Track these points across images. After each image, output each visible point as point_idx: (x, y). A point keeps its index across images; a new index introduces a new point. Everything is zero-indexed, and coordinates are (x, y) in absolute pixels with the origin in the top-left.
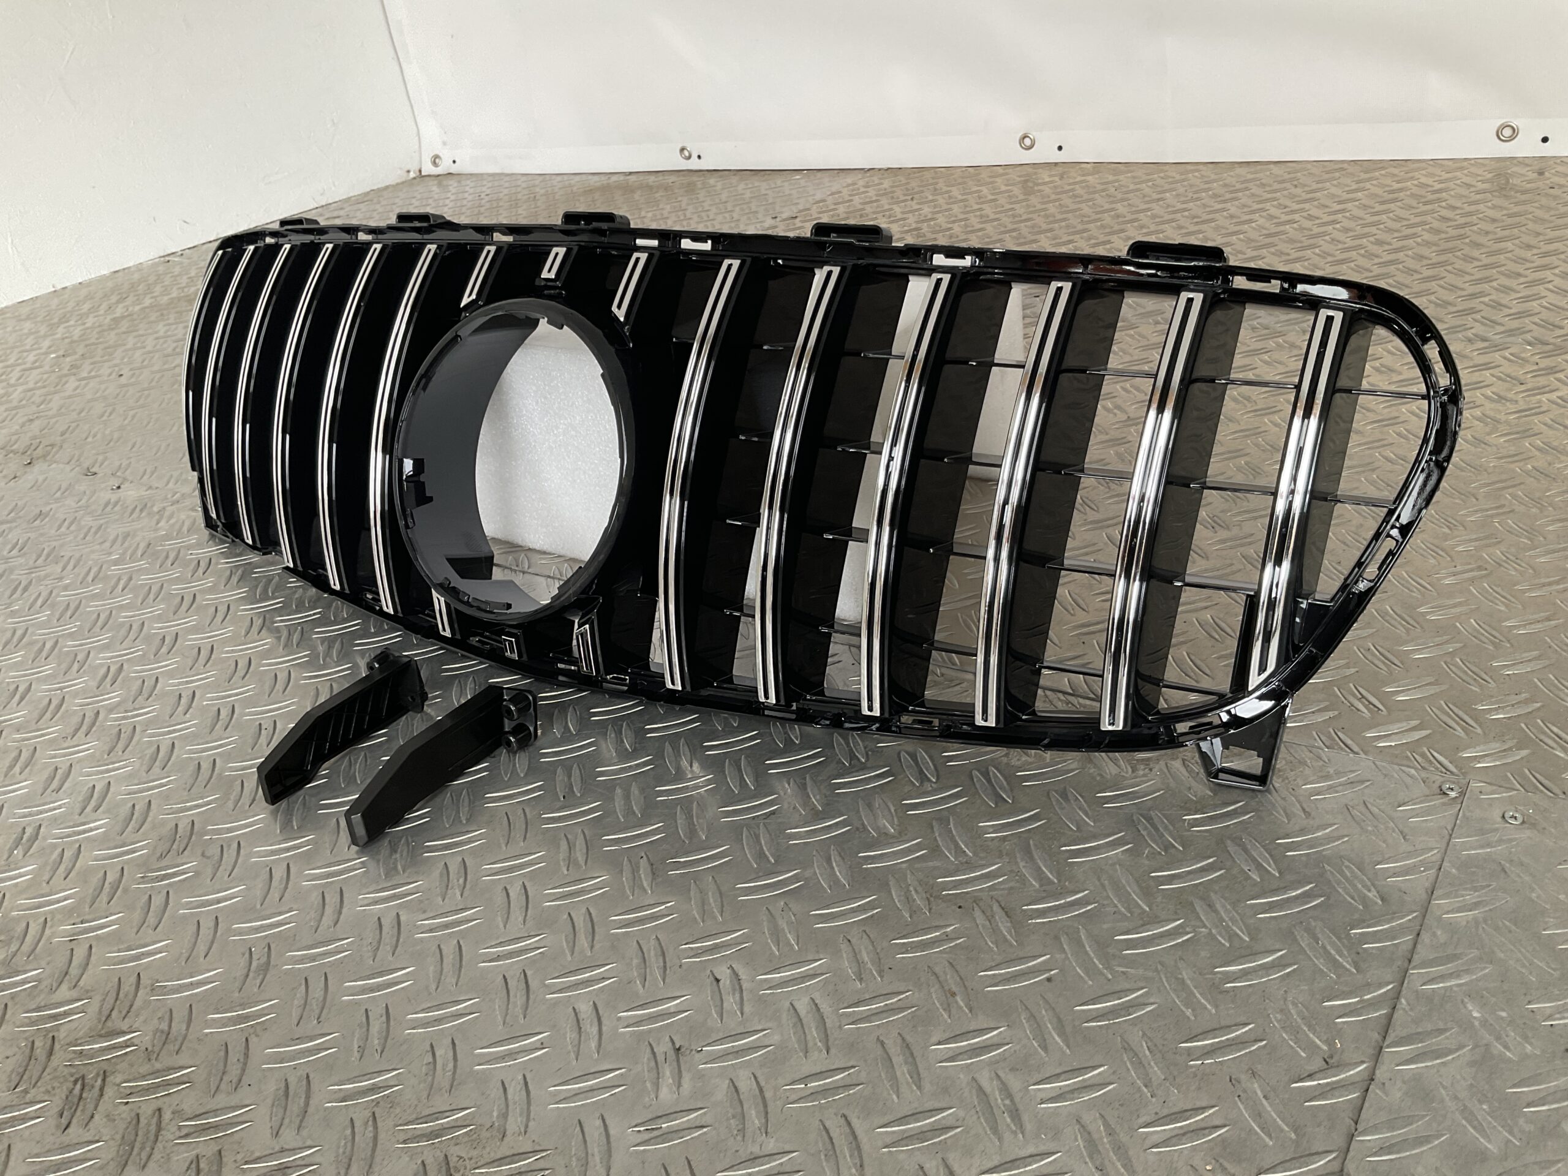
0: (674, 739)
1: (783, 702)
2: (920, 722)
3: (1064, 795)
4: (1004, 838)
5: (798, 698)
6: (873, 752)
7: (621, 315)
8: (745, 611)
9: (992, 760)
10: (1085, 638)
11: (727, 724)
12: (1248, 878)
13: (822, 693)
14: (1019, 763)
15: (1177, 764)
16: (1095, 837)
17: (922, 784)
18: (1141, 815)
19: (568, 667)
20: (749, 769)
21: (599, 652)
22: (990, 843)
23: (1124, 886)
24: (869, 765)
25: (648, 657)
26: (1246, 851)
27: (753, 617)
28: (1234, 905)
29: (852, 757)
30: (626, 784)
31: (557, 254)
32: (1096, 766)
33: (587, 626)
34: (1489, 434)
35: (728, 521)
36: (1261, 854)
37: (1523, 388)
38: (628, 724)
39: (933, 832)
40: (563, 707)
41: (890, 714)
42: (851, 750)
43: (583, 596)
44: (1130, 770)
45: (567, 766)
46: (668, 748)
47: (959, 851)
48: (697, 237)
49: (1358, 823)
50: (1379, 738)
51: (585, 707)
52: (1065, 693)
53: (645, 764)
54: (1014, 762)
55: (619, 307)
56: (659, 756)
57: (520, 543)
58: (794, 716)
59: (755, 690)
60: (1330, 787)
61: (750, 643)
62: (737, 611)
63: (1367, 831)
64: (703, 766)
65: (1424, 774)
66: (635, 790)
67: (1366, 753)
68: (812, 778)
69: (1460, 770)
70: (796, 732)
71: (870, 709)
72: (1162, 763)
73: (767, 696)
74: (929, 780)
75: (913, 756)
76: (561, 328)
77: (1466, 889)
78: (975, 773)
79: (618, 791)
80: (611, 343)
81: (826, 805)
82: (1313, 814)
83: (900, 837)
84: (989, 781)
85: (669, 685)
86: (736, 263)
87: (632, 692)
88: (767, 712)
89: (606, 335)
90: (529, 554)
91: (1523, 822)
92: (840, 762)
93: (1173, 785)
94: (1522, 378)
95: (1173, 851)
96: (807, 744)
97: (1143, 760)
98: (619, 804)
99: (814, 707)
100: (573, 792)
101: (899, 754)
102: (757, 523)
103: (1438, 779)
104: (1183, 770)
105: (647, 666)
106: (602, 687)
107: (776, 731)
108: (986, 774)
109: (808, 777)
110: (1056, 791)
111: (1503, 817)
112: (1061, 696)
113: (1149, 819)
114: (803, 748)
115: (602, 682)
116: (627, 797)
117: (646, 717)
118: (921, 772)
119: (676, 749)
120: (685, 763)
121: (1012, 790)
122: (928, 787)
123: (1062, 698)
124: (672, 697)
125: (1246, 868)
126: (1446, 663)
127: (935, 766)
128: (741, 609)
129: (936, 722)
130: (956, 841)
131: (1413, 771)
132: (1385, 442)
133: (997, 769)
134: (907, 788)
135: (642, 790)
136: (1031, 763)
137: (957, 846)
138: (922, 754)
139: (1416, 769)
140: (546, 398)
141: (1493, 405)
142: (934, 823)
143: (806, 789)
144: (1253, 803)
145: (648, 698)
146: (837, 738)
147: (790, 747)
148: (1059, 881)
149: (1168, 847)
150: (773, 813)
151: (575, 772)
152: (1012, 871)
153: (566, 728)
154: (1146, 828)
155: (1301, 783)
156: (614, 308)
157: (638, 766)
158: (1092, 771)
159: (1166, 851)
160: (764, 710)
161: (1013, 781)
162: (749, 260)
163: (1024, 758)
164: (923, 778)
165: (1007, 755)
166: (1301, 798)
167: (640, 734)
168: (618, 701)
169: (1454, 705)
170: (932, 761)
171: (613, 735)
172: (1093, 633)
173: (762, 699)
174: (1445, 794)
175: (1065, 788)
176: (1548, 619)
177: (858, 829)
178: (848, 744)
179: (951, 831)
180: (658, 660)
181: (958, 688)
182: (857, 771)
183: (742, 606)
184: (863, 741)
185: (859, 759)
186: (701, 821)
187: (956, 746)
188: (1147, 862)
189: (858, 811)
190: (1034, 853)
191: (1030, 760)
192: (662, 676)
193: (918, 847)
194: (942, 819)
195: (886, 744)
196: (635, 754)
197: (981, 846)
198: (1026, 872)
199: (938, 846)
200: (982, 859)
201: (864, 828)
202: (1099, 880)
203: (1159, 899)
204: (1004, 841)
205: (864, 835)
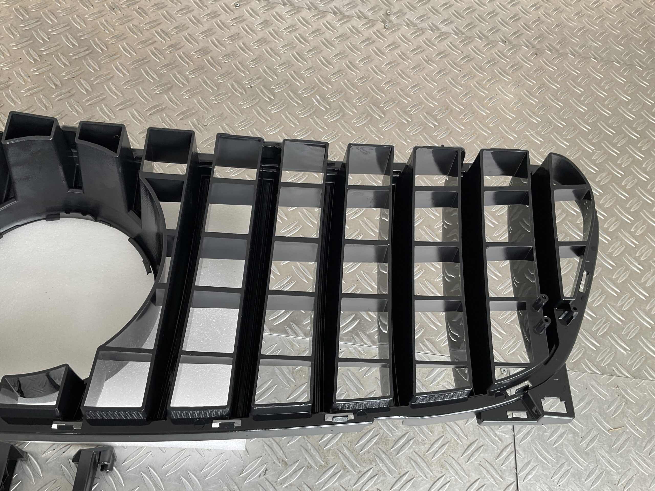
193: (338, 470)
197: (362, 459)
198: (384, 468)
199: (345, 466)
200: (365, 467)
201: (310, 465)
202: (411, 464)
203: (434, 467)
204: (369, 453)
205: (312, 470)
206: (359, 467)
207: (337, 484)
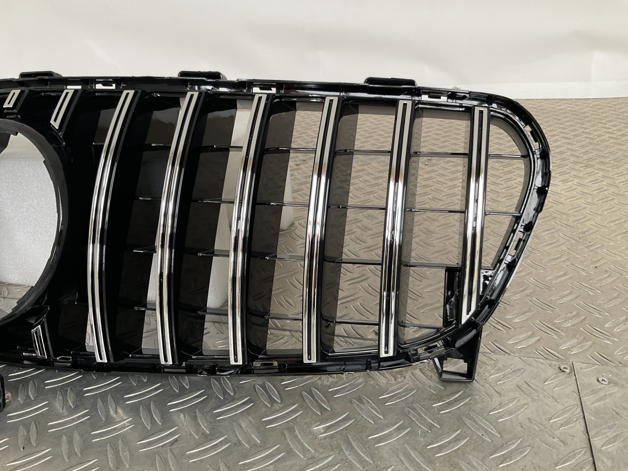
0: (103, 396)
1: (177, 363)
2: (265, 364)
3: (360, 400)
4: (332, 436)
5: (187, 358)
6: (238, 387)
7: (56, 125)
8: (148, 307)
9: (312, 383)
10: (346, 305)
11: (140, 381)
12: (484, 441)
13: (201, 354)
14: (328, 383)
15: (417, 372)
16: (387, 426)
17: (272, 405)
18: (409, 407)
19: (30, 354)
20: (157, 411)
21: (49, 343)
22: (323, 441)
23: (414, 458)
24: (236, 397)
25: (85, 342)
26: (475, 422)
27: (155, 310)
28: (483, 460)
29: (225, 393)
30: (69, 433)
31: (14, 93)
32: (374, 379)
33: (39, 326)
34: (498, 197)
35: (135, 251)
36: (485, 424)
37: (502, 179)
38: (71, 389)
39: (286, 438)
40: (25, 383)
41: (249, 363)
42: (223, 388)
43: (37, 306)
44: (393, 379)
45: (26, 425)
46: (100, 403)
47: (304, 451)
48: (106, 81)
49: (528, 396)
50: (516, 344)
51: (41, 379)
52: (343, 337)
53: (83, 416)
54: (325, 383)
55: (55, 120)
56: (94, 407)
57: (3, 281)
58: (184, 371)
59: (158, 357)
60: (504, 376)
61: (152, 327)
62: (143, 307)
63: (535, 400)
64: (125, 412)
65: (548, 362)
66: (76, 437)
67: (514, 353)
68: (200, 411)
69: (564, 357)
70: (186, 381)
71: (236, 361)
72: (409, 372)
73: (166, 360)
74: (276, 402)
75: (263, 386)
76: (16, 134)
77: (604, 429)
78: (304, 393)
79: (64, 438)
80: (51, 143)
81: (212, 429)
82: (502, 393)
83: (264, 446)
84: (313, 397)
85: (98, 360)
86: (132, 92)
87: (75, 367)
88: (166, 370)
89: (47, 139)
90: (9, 287)
91: (609, 383)
92: (217, 397)
93: (420, 385)
94: (500, 175)
95: (434, 429)
96: (194, 388)
97: (398, 372)
98: (64, 448)
99: (196, 363)
100: (31, 443)
101: (254, 386)
102: (154, 250)
103: (557, 364)
104: (421, 375)
105: (84, 349)
106: (53, 365)
107: (173, 381)
108: (310, 393)
109: (197, 412)
110: (355, 399)
111: (598, 381)
112: (341, 338)
113: (414, 409)
114: (192, 391)
115: (53, 363)
116: (70, 442)
117: (84, 383)
118: (270, 397)
119: (105, 402)
120: (112, 413)
121: (328, 401)
122: (276, 407)
123: (343, 340)
124: (101, 368)
125: (480, 434)
126: (529, 300)
127: (278, 391)
128: (145, 306)
129: (276, 364)
130: (302, 443)
131: (541, 360)
132: (454, 203)
133: (316, 389)
134: (264, 409)
135: (82, 436)
136: (336, 382)
137: (303, 447)
138: (269, 385)
139: (542, 359)
140: (14, 190)
141: (493, 186)
142: (285, 432)
143: (196, 420)
144: (467, 391)
145: (84, 370)
146: (213, 381)
147: (183, 392)
148: (374, 462)
149: (431, 427)
150: (176, 440)
151: (33, 428)
152: (342, 460)
153: (28, 397)
154: (414, 416)
155: (488, 375)
156: (52, 122)
157: (79, 418)
158: (372, 383)
159: (431, 430)
160: (164, 369)
161: (329, 396)
162: (140, 91)
163: (331, 379)
164: (272, 401)
165: (320, 379)
166: (492, 384)
167: (80, 394)
168: (65, 373)
169: (544, 321)
170: (276, 389)
171: (61, 398)
172: (350, 301)
173: (163, 362)
174: (563, 371)
175: (360, 396)
176: (565, 274)
177: (235, 444)
178: (220, 384)
179: (296, 436)
180: (91, 344)
181: (282, 341)
182: (230, 402)
183: (146, 304)
184: (230, 381)
185: (229, 394)
186: (125, 454)
187: (288, 377)
188: (422, 439)
189: (234, 431)
190: (353, 443)
191: (335, 380)
192: (93, 354)
193: (278, 451)
194: (289, 428)
195: (246, 381)
196: (77, 409)
197: (319, 444)
198: (351, 458)
199: (291, 449)
200: (321, 453)
201: (240, 443)
202: (398, 457)
203: (438, 465)
204: (332, 438)
205: (240, 448)
206: (311, 452)
207: (271, 467)
